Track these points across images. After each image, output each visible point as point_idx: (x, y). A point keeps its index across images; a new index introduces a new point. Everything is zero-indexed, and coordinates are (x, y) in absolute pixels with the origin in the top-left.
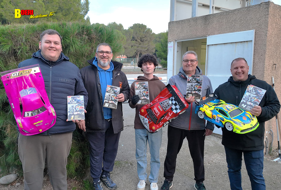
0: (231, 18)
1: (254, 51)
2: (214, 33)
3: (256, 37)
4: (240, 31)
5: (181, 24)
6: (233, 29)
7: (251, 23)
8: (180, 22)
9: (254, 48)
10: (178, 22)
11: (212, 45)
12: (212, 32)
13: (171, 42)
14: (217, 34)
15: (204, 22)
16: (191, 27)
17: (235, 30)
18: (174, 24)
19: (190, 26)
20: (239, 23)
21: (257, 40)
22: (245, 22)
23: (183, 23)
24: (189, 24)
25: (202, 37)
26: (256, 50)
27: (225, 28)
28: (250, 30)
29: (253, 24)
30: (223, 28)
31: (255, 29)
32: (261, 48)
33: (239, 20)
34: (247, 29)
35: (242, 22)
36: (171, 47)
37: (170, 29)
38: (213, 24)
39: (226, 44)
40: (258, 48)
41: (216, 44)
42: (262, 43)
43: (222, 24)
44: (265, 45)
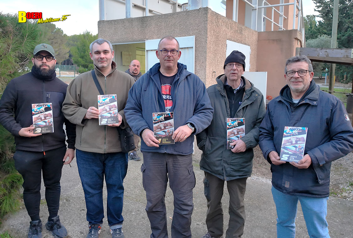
0: (170, 22)
1: (195, 58)
2: (152, 38)
3: (197, 43)
4: (180, 37)
5: (114, 24)
6: (173, 34)
7: (191, 29)
8: (112, 22)
10: (110, 22)
11: (152, 50)
12: (150, 36)
14: (156, 39)
15: (140, 25)
16: (126, 29)
17: (175, 35)
18: (105, 24)
19: (125, 27)
20: (179, 28)
21: (197, 46)
22: (184, 27)
23: (116, 23)
24: (123, 25)
25: (140, 41)
26: (197, 57)
27: (164, 32)
28: (190, 35)
29: (192, 29)
30: (162, 32)
31: (195, 35)
32: (202, 55)
33: (178, 25)
34: (187, 35)
35: (182, 27)
37: (101, 29)
38: (151, 27)
40: (199, 55)
42: (202, 50)
43: (161, 27)
44: (205, 52)
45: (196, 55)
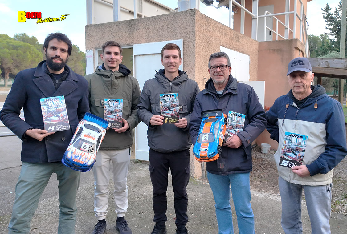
0: (157, 24)
1: (184, 63)
2: (140, 42)
3: (185, 47)
4: (168, 40)
5: (101, 28)
6: (161, 38)
7: (179, 31)
8: (100, 26)
9: (184, 60)
10: (97, 26)
11: (140, 55)
12: (138, 40)
13: (90, 50)
14: (144, 43)
15: (128, 28)
16: (114, 33)
17: (163, 38)
18: (92, 28)
19: (113, 31)
20: (167, 31)
21: (186, 51)
22: (172, 30)
23: (103, 27)
24: (110, 29)
25: (127, 45)
26: (185, 62)
27: (152, 36)
28: (178, 39)
29: (180, 32)
30: (150, 35)
31: (183, 38)
32: (190, 60)
33: (166, 28)
34: (175, 38)
35: (170, 30)
36: (91, 56)
37: (88, 34)
38: (139, 31)
39: (154, 55)
40: (187, 59)
41: (144, 55)
42: (191, 54)
43: (148, 31)
44: (194, 57)
45: (185, 60)
